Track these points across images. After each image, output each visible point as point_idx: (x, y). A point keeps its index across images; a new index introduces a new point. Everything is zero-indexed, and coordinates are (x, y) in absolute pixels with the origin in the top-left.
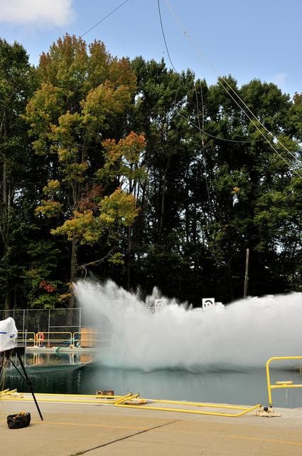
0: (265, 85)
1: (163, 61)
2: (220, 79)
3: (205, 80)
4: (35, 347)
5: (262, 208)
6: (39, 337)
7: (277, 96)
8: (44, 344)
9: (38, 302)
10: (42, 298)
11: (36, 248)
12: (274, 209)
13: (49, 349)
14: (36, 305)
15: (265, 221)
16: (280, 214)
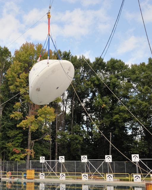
0: (116, 60)
1: (69, 51)
2: (96, 58)
3: (89, 59)
4: (7, 179)
5: (116, 114)
6: (9, 174)
7: (122, 64)
8: (11, 177)
9: (13, 158)
10: (15, 156)
11: (11, 133)
12: (122, 114)
13: (13, 180)
14: (12, 159)
15: (117, 119)
16: (124, 116)
